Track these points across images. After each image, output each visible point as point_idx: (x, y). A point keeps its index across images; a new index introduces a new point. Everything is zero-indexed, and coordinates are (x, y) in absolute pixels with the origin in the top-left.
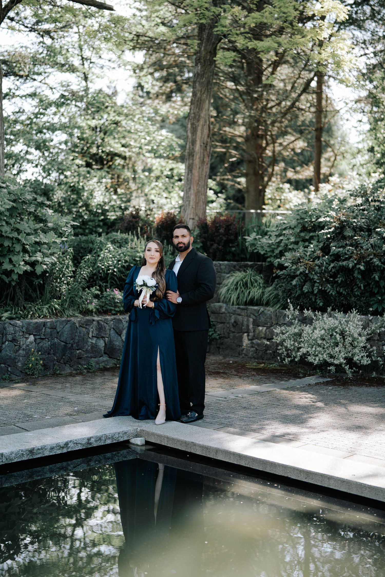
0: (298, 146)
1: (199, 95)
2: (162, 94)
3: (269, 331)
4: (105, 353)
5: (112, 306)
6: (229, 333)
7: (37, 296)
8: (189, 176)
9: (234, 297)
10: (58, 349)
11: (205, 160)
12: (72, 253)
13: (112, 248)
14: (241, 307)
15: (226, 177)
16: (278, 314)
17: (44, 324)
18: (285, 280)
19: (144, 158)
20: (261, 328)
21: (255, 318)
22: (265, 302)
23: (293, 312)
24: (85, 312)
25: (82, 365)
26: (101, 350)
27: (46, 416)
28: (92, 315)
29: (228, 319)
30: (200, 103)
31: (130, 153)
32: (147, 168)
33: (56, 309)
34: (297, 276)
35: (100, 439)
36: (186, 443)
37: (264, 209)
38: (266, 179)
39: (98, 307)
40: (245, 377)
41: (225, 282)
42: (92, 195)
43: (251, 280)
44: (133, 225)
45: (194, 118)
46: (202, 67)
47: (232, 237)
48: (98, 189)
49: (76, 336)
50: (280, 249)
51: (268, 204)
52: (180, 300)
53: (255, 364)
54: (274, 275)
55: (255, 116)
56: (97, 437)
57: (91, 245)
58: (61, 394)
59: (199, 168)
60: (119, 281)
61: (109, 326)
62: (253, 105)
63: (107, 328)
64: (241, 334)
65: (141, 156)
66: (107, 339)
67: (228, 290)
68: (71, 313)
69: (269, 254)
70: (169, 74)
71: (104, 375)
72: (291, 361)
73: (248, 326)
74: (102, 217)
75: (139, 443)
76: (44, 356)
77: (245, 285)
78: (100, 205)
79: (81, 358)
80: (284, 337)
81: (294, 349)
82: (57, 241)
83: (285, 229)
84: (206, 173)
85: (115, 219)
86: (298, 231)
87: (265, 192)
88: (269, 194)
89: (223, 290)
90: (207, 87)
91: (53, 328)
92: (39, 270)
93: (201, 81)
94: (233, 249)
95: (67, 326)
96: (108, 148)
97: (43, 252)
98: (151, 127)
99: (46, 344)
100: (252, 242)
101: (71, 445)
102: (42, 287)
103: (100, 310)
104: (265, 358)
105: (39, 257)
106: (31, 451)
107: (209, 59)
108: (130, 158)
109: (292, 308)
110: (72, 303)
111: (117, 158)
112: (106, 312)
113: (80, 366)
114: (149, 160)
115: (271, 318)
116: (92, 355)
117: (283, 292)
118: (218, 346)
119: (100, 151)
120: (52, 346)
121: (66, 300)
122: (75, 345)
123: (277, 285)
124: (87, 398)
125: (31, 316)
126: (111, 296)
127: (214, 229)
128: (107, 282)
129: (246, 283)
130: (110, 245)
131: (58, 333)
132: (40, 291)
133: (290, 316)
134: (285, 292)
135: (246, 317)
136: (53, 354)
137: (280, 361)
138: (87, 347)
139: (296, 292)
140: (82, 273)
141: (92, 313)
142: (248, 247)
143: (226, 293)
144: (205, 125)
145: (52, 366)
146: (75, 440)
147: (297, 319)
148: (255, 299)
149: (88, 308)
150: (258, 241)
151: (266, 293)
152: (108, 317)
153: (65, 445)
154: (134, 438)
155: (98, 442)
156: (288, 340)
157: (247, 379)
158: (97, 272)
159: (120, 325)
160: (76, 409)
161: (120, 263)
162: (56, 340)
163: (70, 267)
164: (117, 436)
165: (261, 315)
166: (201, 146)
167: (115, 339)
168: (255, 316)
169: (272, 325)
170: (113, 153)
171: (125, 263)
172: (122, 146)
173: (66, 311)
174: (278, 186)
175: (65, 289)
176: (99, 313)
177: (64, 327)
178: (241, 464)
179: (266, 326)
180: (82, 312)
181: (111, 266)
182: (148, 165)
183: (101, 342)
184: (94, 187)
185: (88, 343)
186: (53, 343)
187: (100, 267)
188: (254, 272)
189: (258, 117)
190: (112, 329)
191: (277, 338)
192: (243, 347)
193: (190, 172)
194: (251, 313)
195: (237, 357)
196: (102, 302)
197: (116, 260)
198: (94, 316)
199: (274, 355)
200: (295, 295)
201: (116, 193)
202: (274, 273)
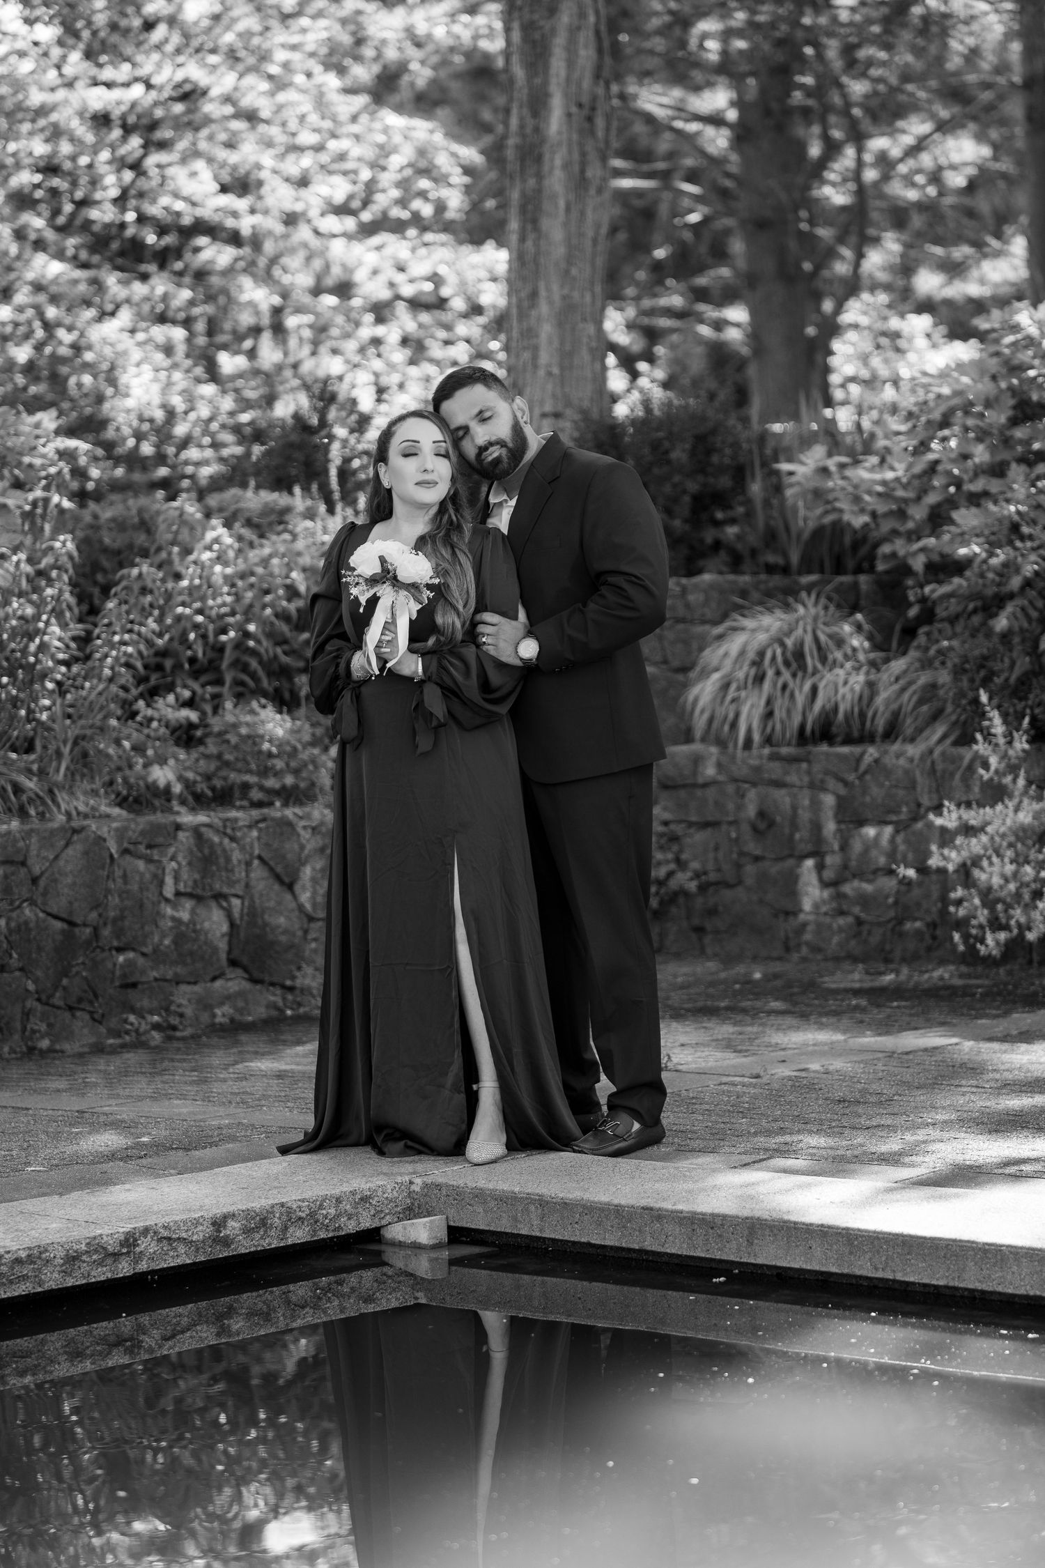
0: (956, 159)
3: (906, 841)
4: (233, 963)
5: (250, 772)
6: (738, 866)
8: (529, 243)
9: (751, 711)
10: (40, 949)
11: (589, 174)
12: (71, 558)
13: (228, 540)
14: (785, 750)
15: (662, 301)
16: (939, 767)
18: (958, 627)
19: (313, 239)
20: (871, 831)
21: (842, 791)
22: (881, 724)
23: (1002, 741)
24: (137, 801)
25: (141, 1014)
26: (215, 950)
27: (28, 1164)
28: (169, 809)
29: (731, 806)
31: (256, 219)
33: (18, 790)
34: (1011, 596)
35: (261, 1221)
39: (190, 775)
40: (827, 1014)
41: (711, 655)
42: (112, 381)
43: (816, 640)
44: (308, 463)
47: (725, 482)
48: (136, 355)
49: (108, 891)
50: (932, 499)
51: (845, 402)
52: (529, 649)
53: (857, 976)
54: (912, 612)
55: (773, 25)
56: (248, 1214)
58: (73, 1103)
59: (568, 209)
60: (270, 674)
61: (242, 849)
63: (236, 856)
64: (791, 862)
65: (304, 232)
66: (236, 902)
67: (726, 686)
68: (80, 803)
69: (886, 526)
71: (237, 1043)
73: (817, 827)
74: (163, 472)
75: (424, 1239)
77: (796, 659)
78: (152, 422)
79: (134, 985)
80: (975, 845)
81: (1018, 895)
86: (1003, 419)
87: (830, 353)
88: (848, 359)
89: (703, 692)
91: (15, 860)
94: (732, 530)
95: (70, 851)
96: (165, 200)
98: (339, 99)
100: (810, 486)
101: (147, 1245)
103: (202, 787)
104: (898, 953)
109: (998, 727)
110: (84, 762)
111: (202, 241)
112: (223, 797)
113: (132, 1018)
114: (338, 248)
115: (913, 786)
116: (179, 970)
117: (958, 671)
118: (696, 921)
119: (131, 216)
120: (14, 938)
121: (59, 754)
122: (106, 932)
123: (927, 649)
124: (183, 1109)
126: (244, 731)
127: (646, 451)
128: (219, 682)
129: (799, 655)
130: (221, 531)
131: (35, 881)
133: (994, 761)
134: (965, 671)
135: (806, 792)
136: (21, 969)
137: (961, 948)
138: (156, 939)
139: (1013, 664)
140: (117, 638)
141: (169, 800)
142: (795, 510)
143: (714, 700)
144: (579, 28)
145: (18, 1017)
146: (165, 1227)
147: (1022, 773)
148: (841, 716)
149: (150, 780)
150: (836, 476)
151: (881, 686)
152: (233, 814)
153: (122, 1245)
154: (400, 1220)
155: (257, 1236)
156: (989, 858)
157: (833, 1020)
158: (176, 644)
159: (287, 846)
160: (145, 1139)
161: (268, 598)
162: (27, 912)
163: (68, 614)
164: (332, 1211)
165: (868, 777)
166: (569, 115)
167: (272, 904)
168: (846, 783)
169: (922, 810)
170: (187, 221)
171: (289, 600)
172: (224, 189)
173: (62, 797)
174: (879, 326)
175: (49, 708)
176: (198, 800)
177: (56, 857)
178: (858, 1272)
179: (894, 818)
180: (125, 799)
181: (233, 614)
182: (336, 271)
183: (215, 918)
184: (120, 347)
185: (161, 923)
186: (19, 927)
187: (189, 618)
188: (826, 608)
189: (784, 27)
190: (256, 862)
191: (946, 852)
192: (802, 917)
193: (529, 227)
194: (827, 772)
195: (780, 959)
196: (207, 757)
197: (252, 586)
198: (178, 813)
199: (934, 938)
200: (1007, 680)
201: (213, 374)
202: (910, 605)
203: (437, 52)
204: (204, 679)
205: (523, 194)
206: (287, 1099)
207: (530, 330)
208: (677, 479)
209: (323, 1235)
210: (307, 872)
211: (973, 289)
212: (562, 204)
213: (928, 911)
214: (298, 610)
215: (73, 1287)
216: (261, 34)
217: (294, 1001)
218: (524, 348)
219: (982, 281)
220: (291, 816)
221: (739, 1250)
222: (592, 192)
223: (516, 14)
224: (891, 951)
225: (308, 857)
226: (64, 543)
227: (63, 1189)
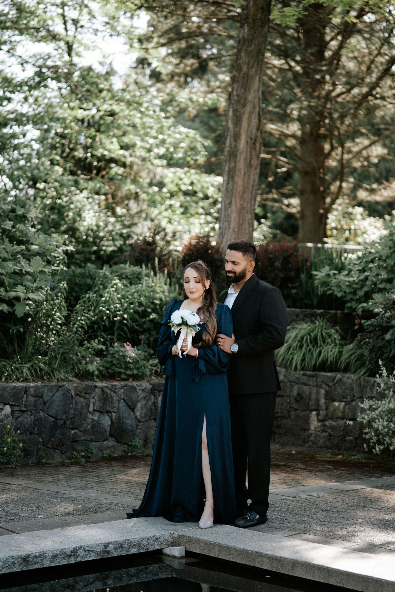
0: (375, 153)
1: (245, 69)
2: (179, 75)
3: (349, 408)
4: (111, 435)
5: (122, 368)
6: (289, 412)
7: (14, 351)
8: (230, 185)
9: (297, 358)
10: (45, 427)
11: (252, 163)
12: (65, 289)
13: (120, 285)
14: (308, 373)
15: (270, 196)
16: (362, 384)
17: (26, 390)
18: (372, 335)
19: (151, 167)
20: (337, 404)
21: (328, 389)
22: (343, 367)
23: (386, 378)
24: (82, 376)
25: (78, 452)
26: (106, 430)
27: (39, 514)
28: (93, 380)
29: (288, 390)
30: (247, 81)
31: (132, 159)
32: (155, 181)
33: (41, 370)
34: (392, 327)
35: (120, 546)
36: (247, 553)
37: (326, 243)
38: (328, 200)
39: (101, 368)
40: (318, 471)
42: (80, 215)
43: (322, 334)
44: (148, 256)
45: (238, 101)
46: (249, 30)
47: (293, 274)
48: (88, 207)
49: (70, 408)
50: (366, 289)
51: (331, 236)
52: (235, 348)
53: (329, 455)
54: (356, 327)
55: (316, 107)
56: (117, 543)
57: (89, 281)
58: (54, 488)
59: (244, 174)
60: (130, 332)
61: (117, 396)
62: (314, 91)
63: (115, 398)
64: (308, 412)
65: (148, 164)
66: (114, 414)
67: (289, 348)
68: (62, 376)
69: (349, 297)
70: (190, 47)
71: (111, 466)
72: (383, 451)
73: (318, 400)
74: (95, 248)
75: (177, 554)
76: (24, 437)
77: (314, 341)
78: (92, 230)
79: (76, 441)
80: (374, 414)
81: (388, 434)
82: (46, 270)
83: (372, 261)
84: (254, 181)
85: (113, 252)
87: (328, 218)
88: (333, 221)
90: (257, 58)
91: (39, 396)
92: (20, 310)
93: (249, 49)
94: (294, 291)
95: (58, 393)
96: (101, 150)
97: (25, 286)
98: (164, 120)
99: (28, 419)
100: (323, 280)
101: (81, 553)
102: (21, 338)
103: (105, 372)
104: (343, 447)
105: (20, 292)
106: (25, 559)
107: (261, 19)
108: (131, 167)
109: (385, 373)
110: (65, 360)
111: (113, 165)
112: (112, 376)
113: (75, 453)
114: (159, 170)
115: (352, 389)
116: (92, 437)
117: (371, 351)
119: (89, 155)
120: (36, 423)
121: (56, 358)
122: (68, 423)
123: (360, 341)
124: (93, 494)
125: (6, 379)
126: (121, 354)
127: (266, 261)
128: (113, 334)
129: (316, 339)
130: (117, 281)
131: (45, 403)
132: (18, 343)
133: (382, 385)
134: (374, 351)
135: (315, 388)
136: (38, 434)
137: (367, 450)
138: (85, 426)
139: (391, 351)
140: (79, 318)
141: (93, 376)
142: (317, 287)
143: (285, 352)
144: (253, 112)
145: (35, 451)
146: (87, 546)
147: (392, 390)
148: (329, 362)
149: (87, 369)
150: (333, 277)
151: (344, 353)
152: (115, 383)
153: (72, 552)
154: (169, 547)
155: (119, 551)
156: (379, 419)
157: (320, 474)
158: (99, 320)
159: (133, 396)
160: (80, 507)
161: (132, 306)
162: (41, 414)
163: (63, 309)
164: (146, 543)
165: (337, 385)
166: (247, 142)
167: (126, 415)
168: (329, 386)
169: (355, 398)
170: (108, 157)
171: (139, 307)
172: (122, 148)
173: (56, 373)
174: (346, 210)
175: (53, 341)
176: (103, 376)
177: (53, 395)
178: (331, 583)
179: (345, 400)
180: (78, 375)
181: (119, 311)
182: (158, 177)
183: (106, 420)
184: (83, 203)
185: (88, 420)
186: (38, 419)
187: (104, 311)
188: (326, 323)
189: (320, 108)
190: (122, 401)
191: (363, 416)
192: (310, 431)
193: (231, 179)
194: (323, 382)
195: (301, 445)
196: (106, 361)
197: (127, 302)
198: (96, 381)
199: (356, 443)
200: (388, 355)
201: (114, 214)
202: (356, 325)
203: (199, 105)
204: (107, 333)
205: (229, 168)
206: (129, 493)
207: (228, 215)
208: (276, 272)
209: (142, 551)
210: (139, 405)
211: (378, 198)
212: (242, 172)
213: (355, 434)
214: (142, 311)
215: (54, 566)
216: (139, 97)
217: (131, 450)
218: (226, 221)
219: (381, 196)
220: (135, 385)
221: (289, 570)
222: (253, 169)
223: (231, 106)
224: (341, 446)
225: (140, 400)
226: (63, 284)
227: (52, 527)
